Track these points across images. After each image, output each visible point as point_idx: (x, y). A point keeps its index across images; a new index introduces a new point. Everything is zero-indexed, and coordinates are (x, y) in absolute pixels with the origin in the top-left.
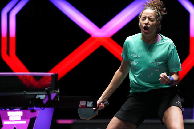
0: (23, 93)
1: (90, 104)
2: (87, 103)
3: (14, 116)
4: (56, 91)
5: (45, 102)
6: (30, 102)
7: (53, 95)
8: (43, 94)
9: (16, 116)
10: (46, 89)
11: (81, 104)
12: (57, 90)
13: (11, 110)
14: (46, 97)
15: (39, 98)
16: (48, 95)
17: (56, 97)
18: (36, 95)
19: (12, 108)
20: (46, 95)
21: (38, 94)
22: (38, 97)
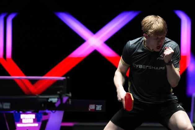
0: (35, 97)
1: (99, 107)
2: (96, 107)
3: (27, 119)
4: (68, 95)
5: (57, 105)
6: (43, 105)
7: (65, 99)
8: (55, 98)
9: (28, 119)
10: (59, 92)
11: (91, 107)
12: (69, 93)
13: (24, 113)
14: (58, 101)
15: (51, 102)
16: (60, 98)
17: (68, 101)
18: (48, 99)
19: (25, 111)
20: (58, 98)
21: (51, 98)
22: (50, 100)
